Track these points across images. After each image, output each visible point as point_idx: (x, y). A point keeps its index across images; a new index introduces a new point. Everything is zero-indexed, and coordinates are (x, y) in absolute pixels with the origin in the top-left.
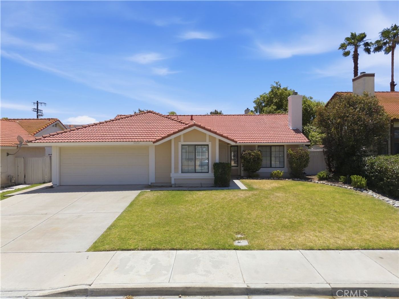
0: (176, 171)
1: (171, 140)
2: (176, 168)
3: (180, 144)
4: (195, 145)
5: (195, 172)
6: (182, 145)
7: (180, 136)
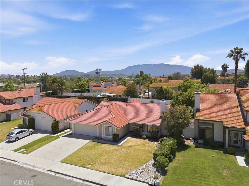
0: (103, 135)
1: (102, 124)
2: (103, 133)
3: (104, 125)
4: (109, 127)
5: (109, 136)
6: (105, 126)
7: (104, 123)
